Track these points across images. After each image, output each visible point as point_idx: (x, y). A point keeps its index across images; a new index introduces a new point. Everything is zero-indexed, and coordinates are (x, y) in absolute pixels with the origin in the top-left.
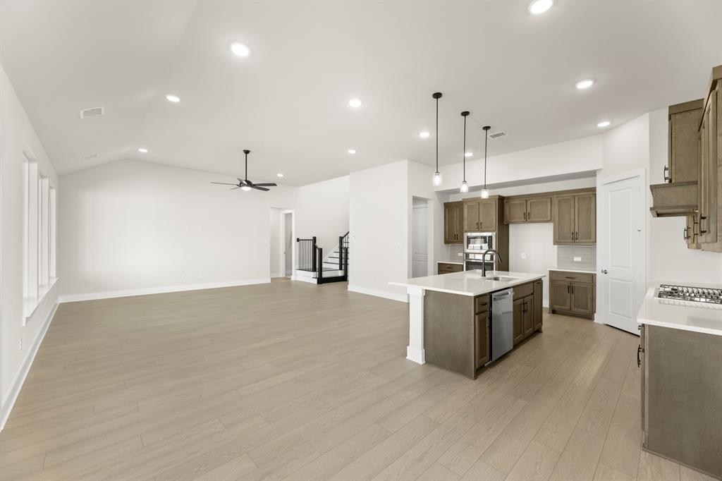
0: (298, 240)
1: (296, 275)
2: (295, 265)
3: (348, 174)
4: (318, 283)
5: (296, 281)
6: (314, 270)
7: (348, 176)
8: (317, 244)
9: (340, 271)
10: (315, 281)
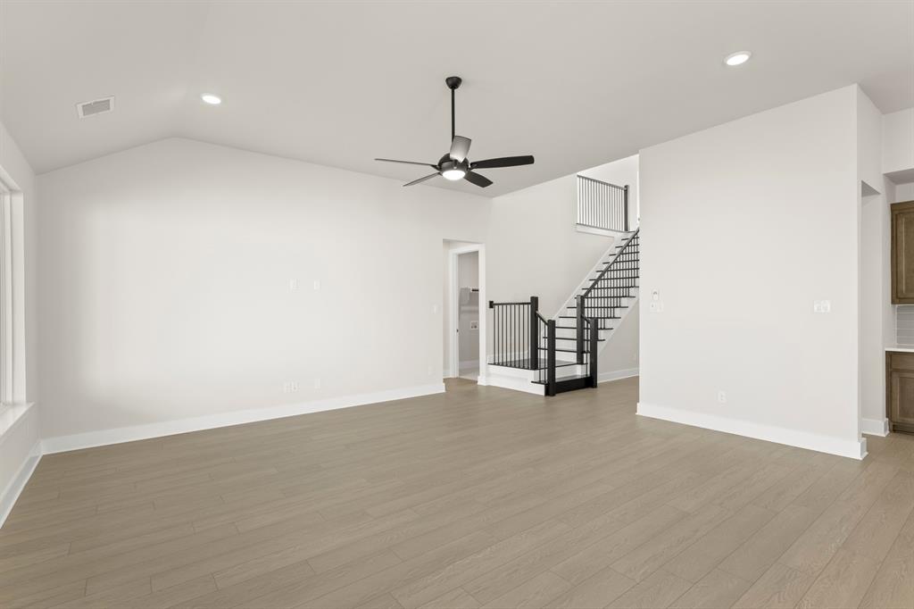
0: (492, 305)
1: (488, 375)
2: (484, 355)
3: (637, 153)
4: (548, 393)
5: (489, 387)
6: (534, 365)
7: (638, 155)
8: (540, 311)
9: (579, 366)
10: (540, 390)
